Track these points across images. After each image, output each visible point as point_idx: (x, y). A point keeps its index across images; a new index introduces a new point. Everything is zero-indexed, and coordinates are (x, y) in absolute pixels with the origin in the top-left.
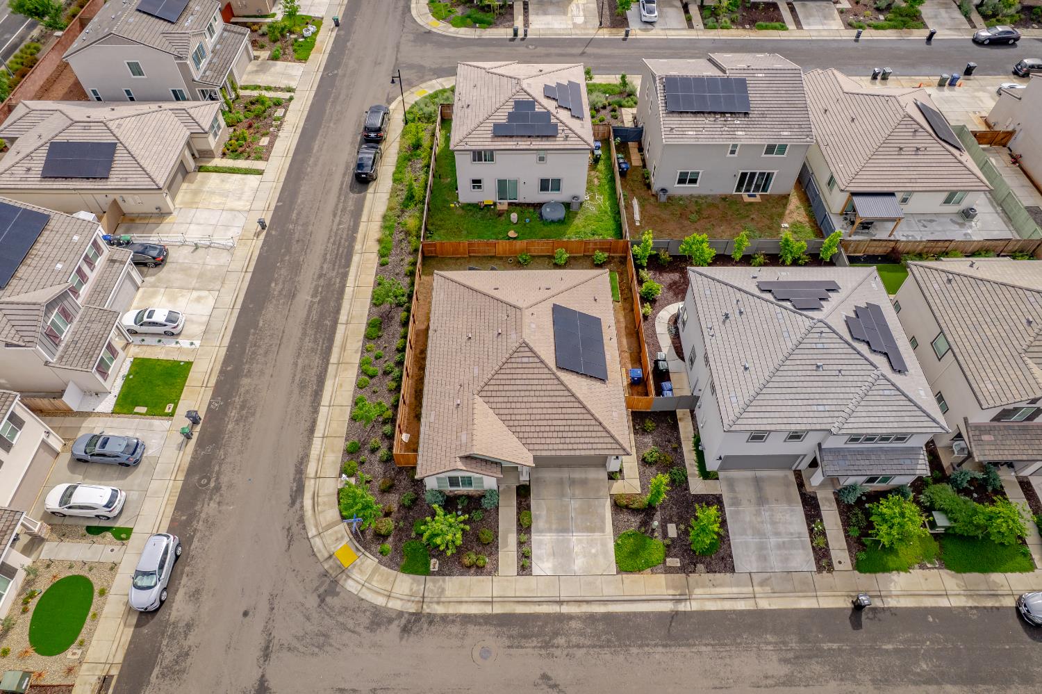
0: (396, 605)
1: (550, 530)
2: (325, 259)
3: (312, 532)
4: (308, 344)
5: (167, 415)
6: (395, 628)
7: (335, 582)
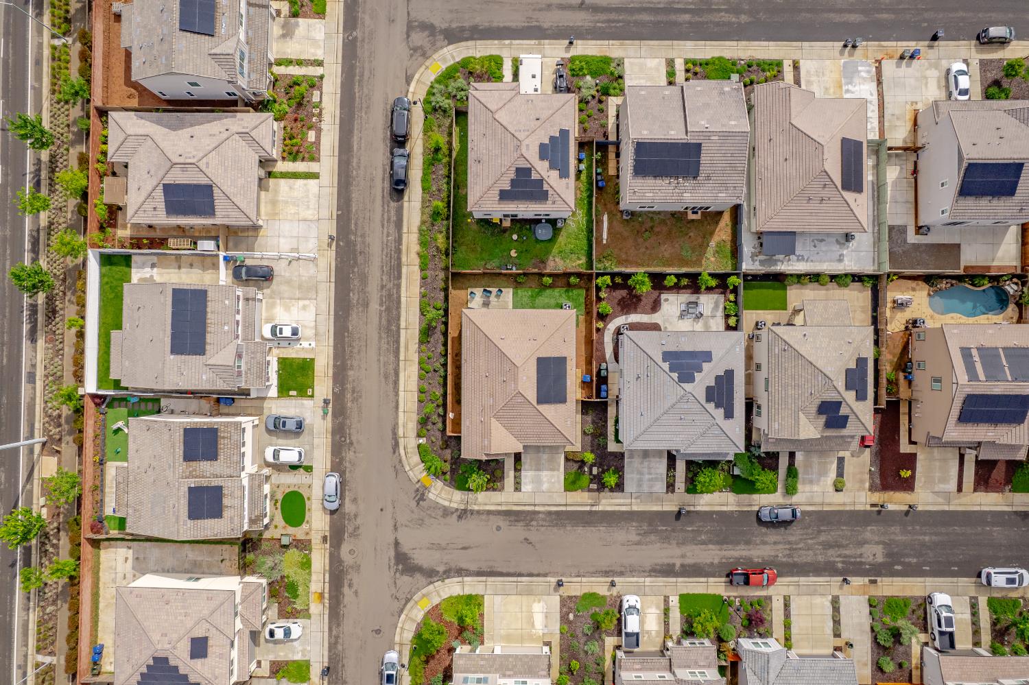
0: (455, 505)
1: (531, 470)
2: (383, 271)
3: (407, 468)
4: (385, 346)
5: (310, 396)
6: (455, 516)
7: (423, 494)
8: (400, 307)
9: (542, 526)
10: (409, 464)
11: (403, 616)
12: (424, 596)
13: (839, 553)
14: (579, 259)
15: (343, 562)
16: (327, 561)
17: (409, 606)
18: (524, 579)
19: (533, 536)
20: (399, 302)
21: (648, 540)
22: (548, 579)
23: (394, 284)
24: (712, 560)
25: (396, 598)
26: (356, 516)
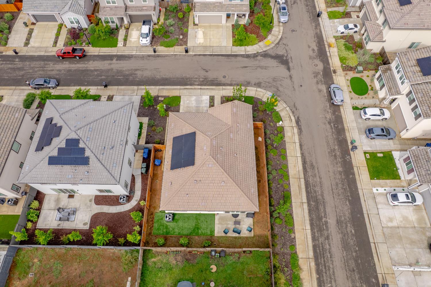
0: (254, 89)
1: (203, 107)
6: (253, 83)
8: (310, 220)
9: (196, 78)
10: (287, 111)
11: (280, 37)
12: (269, 46)
13: (15, 66)
14: (155, 263)
15: (320, 61)
16: (330, 61)
17: (277, 41)
18: (209, 53)
19: (202, 74)
20: (312, 225)
21: (130, 71)
22: (194, 53)
23: (319, 241)
24: (94, 62)
25: (285, 45)
26: (317, 83)
